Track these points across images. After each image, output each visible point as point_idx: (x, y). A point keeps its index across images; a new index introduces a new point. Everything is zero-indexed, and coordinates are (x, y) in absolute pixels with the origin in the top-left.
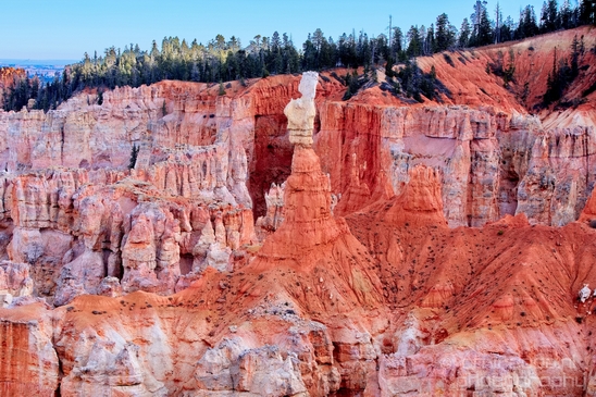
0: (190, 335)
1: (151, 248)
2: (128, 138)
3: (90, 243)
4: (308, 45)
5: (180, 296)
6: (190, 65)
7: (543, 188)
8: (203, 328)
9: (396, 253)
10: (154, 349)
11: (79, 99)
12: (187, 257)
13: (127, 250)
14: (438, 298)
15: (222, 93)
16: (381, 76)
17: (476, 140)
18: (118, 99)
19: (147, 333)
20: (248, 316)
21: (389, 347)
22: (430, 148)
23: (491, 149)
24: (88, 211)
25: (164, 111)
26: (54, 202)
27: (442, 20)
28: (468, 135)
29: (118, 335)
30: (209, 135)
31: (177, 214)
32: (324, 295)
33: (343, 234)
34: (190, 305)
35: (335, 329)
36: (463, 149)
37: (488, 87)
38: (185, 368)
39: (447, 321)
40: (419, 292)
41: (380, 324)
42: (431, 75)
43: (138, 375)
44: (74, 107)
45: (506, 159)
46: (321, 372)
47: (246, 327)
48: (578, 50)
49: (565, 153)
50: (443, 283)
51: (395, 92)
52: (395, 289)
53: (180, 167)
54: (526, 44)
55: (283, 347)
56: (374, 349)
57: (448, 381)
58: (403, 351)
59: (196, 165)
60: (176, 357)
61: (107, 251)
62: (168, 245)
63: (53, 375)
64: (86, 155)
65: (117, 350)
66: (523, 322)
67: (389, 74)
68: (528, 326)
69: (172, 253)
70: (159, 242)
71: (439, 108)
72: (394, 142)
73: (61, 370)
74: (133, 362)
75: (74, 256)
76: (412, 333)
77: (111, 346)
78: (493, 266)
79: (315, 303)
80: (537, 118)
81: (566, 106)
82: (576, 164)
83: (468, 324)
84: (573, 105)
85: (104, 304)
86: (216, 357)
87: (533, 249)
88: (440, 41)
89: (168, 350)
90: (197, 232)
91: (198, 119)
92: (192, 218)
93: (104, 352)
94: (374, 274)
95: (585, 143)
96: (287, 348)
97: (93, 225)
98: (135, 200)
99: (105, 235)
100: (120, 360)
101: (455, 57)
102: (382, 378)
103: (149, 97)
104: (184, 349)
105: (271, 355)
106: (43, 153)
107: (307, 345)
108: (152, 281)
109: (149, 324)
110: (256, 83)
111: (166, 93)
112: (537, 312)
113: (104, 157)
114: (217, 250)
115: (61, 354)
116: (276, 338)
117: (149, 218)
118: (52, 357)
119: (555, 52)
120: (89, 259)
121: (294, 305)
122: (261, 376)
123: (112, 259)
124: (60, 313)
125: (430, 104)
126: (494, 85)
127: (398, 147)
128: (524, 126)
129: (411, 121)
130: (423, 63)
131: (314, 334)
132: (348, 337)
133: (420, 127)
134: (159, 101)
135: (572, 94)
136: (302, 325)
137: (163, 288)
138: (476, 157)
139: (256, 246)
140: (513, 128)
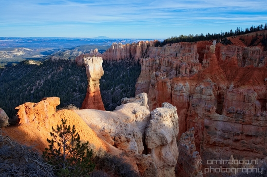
0: (193, 85)
1: (185, 70)
2: (175, 51)
3: (174, 69)
4: (206, 35)
5: (191, 78)
6: (185, 39)
7: (251, 60)
8: (195, 83)
9: (229, 71)
10: (187, 87)
11: (167, 45)
12: (190, 71)
13: (181, 70)
14: (237, 79)
15: (192, 44)
16: (220, 41)
17: (238, 52)
18: (174, 45)
19: (185, 84)
20: (203, 82)
21: (228, 88)
22: (229, 53)
23: (241, 53)
24: (174, 64)
25: (181, 47)
26: (168, 62)
27: (231, 31)
28: (236, 51)
29: (181, 84)
30: (190, 51)
31: (189, 64)
32: (216, 79)
33: (219, 68)
34: (193, 80)
35: (218, 84)
36: (236, 53)
37: (240, 42)
38: (192, 90)
39: (239, 84)
40: (233, 79)
41: (226, 84)
42: (229, 40)
43: (185, 91)
44: (166, 46)
45: (243, 55)
46: (216, 92)
47: (203, 83)
48: (257, 35)
49: (255, 54)
50: (238, 77)
51: (223, 44)
52: (229, 78)
53: (188, 56)
54: (247, 34)
55: (209, 87)
56: (225, 88)
57: (240, 94)
58: (230, 88)
59: (190, 56)
60: (190, 88)
61: (177, 70)
62: (187, 69)
63: (170, 90)
64: (168, 54)
65: (181, 87)
66: (254, 84)
67: (222, 40)
68: (255, 85)
69: (188, 70)
70: (186, 69)
71: (231, 46)
72: (223, 52)
73: (172, 90)
74: (184, 89)
75: (171, 71)
76: (232, 86)
77: (180, 86)
78: (247, 74)
79: (215, 80)
80: (249, 48)
81: (254, 45)
82: (258, 56)
83: (243, 84)
84: (256, 45)
85: (178, 79)
86: (198, 88)
87: (255, 71)
88: (231, 34)
89: (189, 87)
90: (192, 67)
91: (188, 48)
92: (191, 65)
93: (179, 87)
94: (225, 75)
95: (259, 52)
96: (210, 87)
97: (175, 66)
98: (181, 62)
99: (177, 68)
100: (182, 88)
101: (233, 37)
102: (228, 93)
103: (179, 45)
104: (192, 87)
105: (208, 88)
106: (162, 54)
107: (214, 87)
108: (185, 75)
109: (186, 82)
110: (198, 42)
111: (182, 44)
112: (257, 83)
113: (171, 54)
114: (195, 70)
115: (172, 87)
116: (208, 86)
117: (184, 65)
118: (170, 87)
119: (253, 36)
120: (174, 71)
121: (211, 80)
122: (206, 92)
123: (178, 71)
124: (171, 80)
125: (229, 46)
126: (241, 42)
127: (223, 53)
128: (247, 49)
129: (226, 48)
130: (228, 38)
131: (215, 85)
132: (221, 86)
133: (227, 49)
134: (180, 45)
135: (256, 43)
136: (213, 84)
137: (187, 77)
138: (238, 55)
139: (202, 70)
140: (244, 49)
